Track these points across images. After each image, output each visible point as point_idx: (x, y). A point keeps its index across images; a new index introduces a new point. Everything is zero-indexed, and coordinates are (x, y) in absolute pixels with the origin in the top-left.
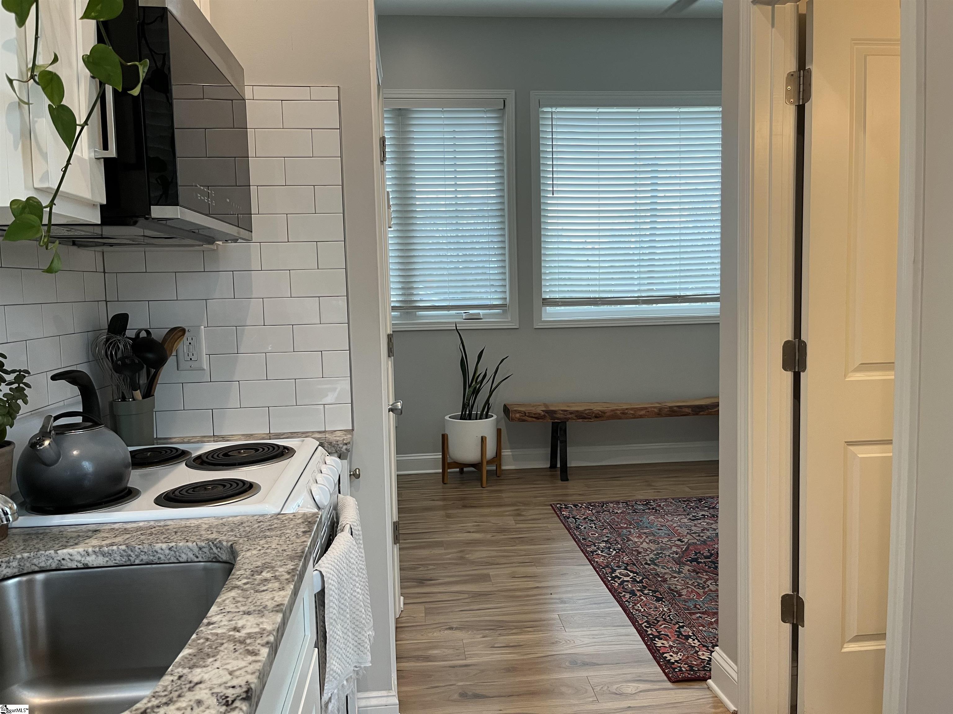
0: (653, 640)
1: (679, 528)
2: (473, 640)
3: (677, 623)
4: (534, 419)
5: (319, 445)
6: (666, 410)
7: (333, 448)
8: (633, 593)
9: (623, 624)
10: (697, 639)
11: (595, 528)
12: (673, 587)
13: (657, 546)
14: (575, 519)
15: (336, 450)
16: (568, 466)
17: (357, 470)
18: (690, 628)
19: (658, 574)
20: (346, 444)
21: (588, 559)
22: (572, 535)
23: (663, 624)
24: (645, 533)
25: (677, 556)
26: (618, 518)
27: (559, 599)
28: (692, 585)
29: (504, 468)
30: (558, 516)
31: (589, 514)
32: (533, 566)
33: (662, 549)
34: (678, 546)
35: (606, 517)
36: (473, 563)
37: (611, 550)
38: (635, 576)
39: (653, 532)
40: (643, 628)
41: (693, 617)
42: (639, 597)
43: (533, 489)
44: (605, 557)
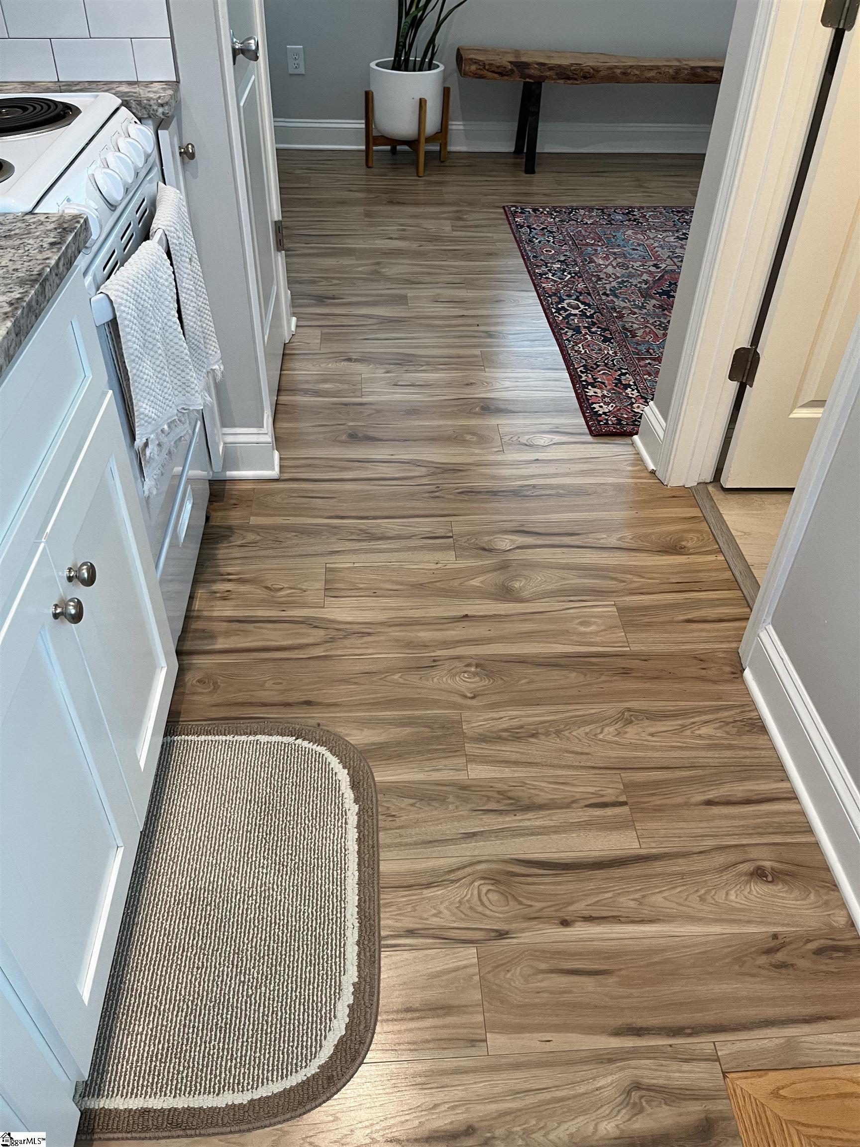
0: (585, 387)
1: (660, 249)
2: (374, 375)
3: (620, 369)
4: (496, 75)
5: (122, 105)
6: (686, 72)
7: (144, 111)
8: (577, 330)
9: (555, 367)
10: (637, 389)
11: (553, 242)
12: (627, 326)
13: (624, 271)
14: (530, 229)
15: (148, 114)
16: (538, 150)
17: (190, 146)
18: (633, 376)
19: (615, 308)
20: (162, 105)
21: (534, 284)
22: (521, 251)
23: (602, 370)
24: (615, 253)
25: (646, 286)
26: (586, 231)
27: (486, 332)
28: (652, 324)
29: (451, 148)
30: (510, 224)
31: (550, 223)
32: (462, 288)
33: (631, 276)
34: (651, 273)
35: (571, 228)
36: (389, 279)
37: (565, 274)
38: (586, 309)
39: (625, 253)
40: (577, 373)
41: (641, 363)
42: (584, 335)
43: (486, 183)
44: (555, 281)
